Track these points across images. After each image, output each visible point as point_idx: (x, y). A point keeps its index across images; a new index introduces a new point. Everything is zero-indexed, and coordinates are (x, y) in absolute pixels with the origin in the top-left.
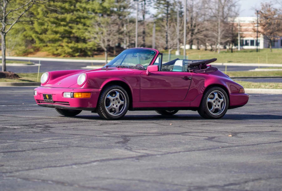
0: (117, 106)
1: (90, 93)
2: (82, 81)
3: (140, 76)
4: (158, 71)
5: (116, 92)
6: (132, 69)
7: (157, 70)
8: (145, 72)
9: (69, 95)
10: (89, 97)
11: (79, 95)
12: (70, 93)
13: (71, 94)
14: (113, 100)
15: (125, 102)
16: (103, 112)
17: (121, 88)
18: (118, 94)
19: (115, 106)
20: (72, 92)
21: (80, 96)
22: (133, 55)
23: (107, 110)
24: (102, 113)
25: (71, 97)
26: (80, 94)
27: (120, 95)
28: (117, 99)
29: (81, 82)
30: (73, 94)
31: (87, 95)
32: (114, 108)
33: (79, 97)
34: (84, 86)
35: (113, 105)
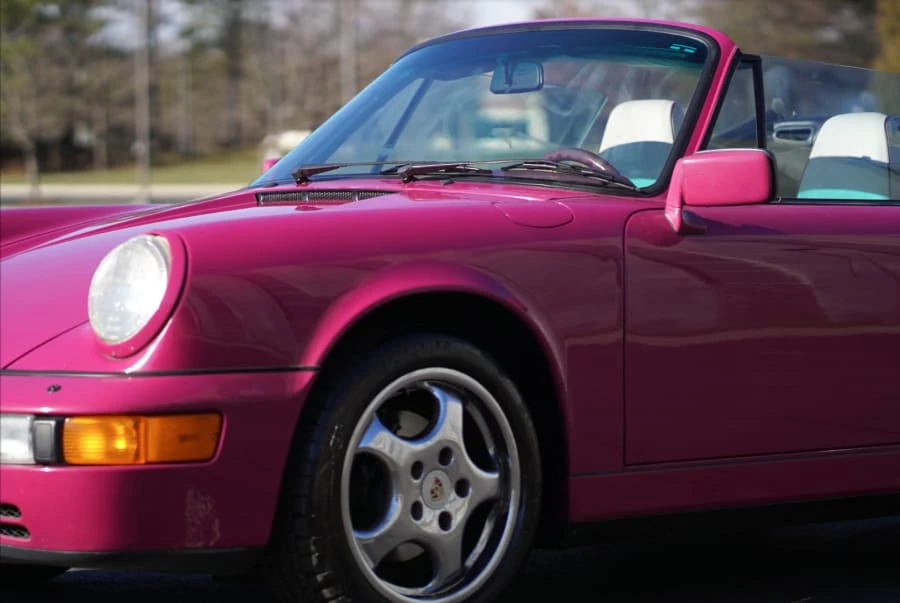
0: (445, 520)
1: (214, 419)
2: (131, 306)
3: (617, 242)
4: (771, 198)
5: (437, 393)
6: (536, 193)
7: (760, 190)
8: (655, 215)
9: (13, 434)
10: (207, 451)
11: (110, 435)
12: (24, 423)
13: (33, 430)
14: (417, 469)
15: (505, 480)
16: (327, 583)
17: (475, 354)
18: (452, 412)
19: (429, 523)
20: (40, 416)
21: (121, 444)
22: (509, 81)
23: (368, 566)
24: (326, 593)
25: (41, 463)
26: (120, 427)
27: (467, 417)
28: (445, 454)
29: (124, 316)
30: (59, 430)
31: (183, 438)
32: (422, 542)
33: (111, 452)
34: (152, 349)
35: (416, 510)
